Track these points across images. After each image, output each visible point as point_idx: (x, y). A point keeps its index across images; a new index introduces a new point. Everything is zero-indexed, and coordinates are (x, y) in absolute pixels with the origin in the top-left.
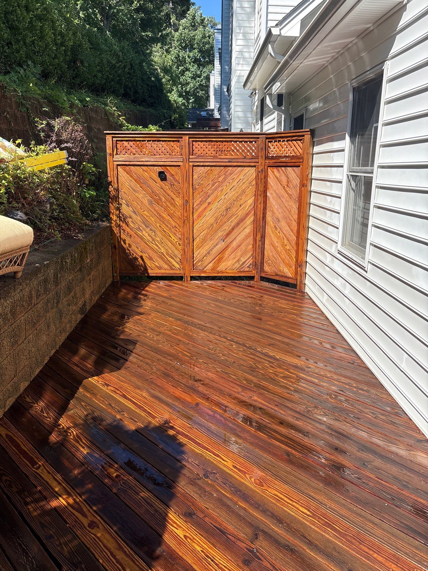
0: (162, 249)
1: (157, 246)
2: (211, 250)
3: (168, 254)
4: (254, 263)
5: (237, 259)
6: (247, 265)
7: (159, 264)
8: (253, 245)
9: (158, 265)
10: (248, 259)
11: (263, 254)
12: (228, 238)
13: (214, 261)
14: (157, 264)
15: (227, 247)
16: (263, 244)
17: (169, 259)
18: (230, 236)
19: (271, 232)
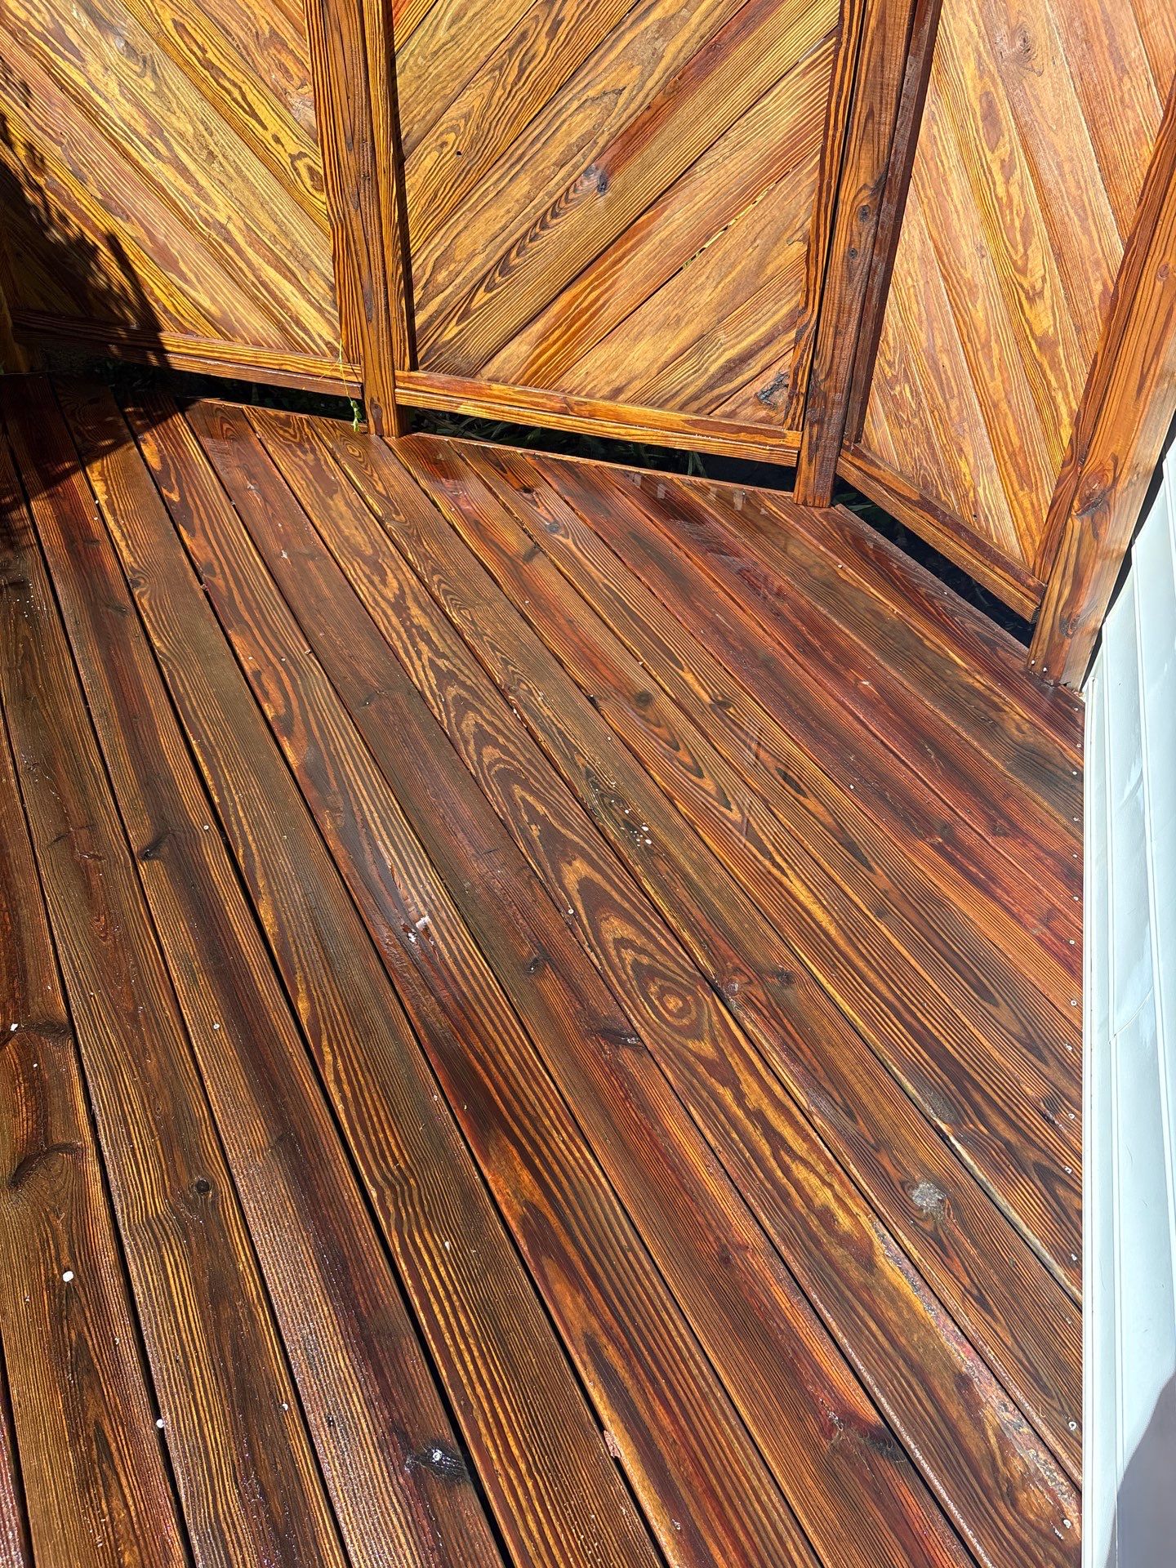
0: (218, 198)
1: (183, 171)
2: (519, 246)
3: (255, 242)
4: (803, 378)
5: (687, 334)
6: (758, 386)
7: (214, 300)
8: (811, 240)
9: (213, 309)
10: (769, 340)
11: (870, 325)
12: (633, 167)
13: (538, 327)
14: (206, 302)
15: (628, 233)
16: (888, 242)
17: (270, 274)
18: (651, 150)
19: (953, 150)
